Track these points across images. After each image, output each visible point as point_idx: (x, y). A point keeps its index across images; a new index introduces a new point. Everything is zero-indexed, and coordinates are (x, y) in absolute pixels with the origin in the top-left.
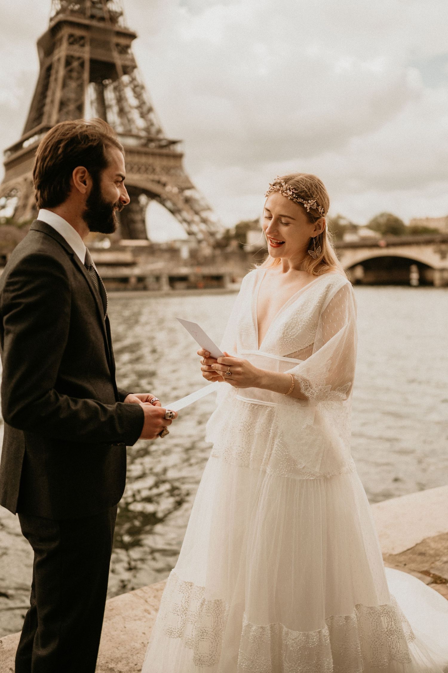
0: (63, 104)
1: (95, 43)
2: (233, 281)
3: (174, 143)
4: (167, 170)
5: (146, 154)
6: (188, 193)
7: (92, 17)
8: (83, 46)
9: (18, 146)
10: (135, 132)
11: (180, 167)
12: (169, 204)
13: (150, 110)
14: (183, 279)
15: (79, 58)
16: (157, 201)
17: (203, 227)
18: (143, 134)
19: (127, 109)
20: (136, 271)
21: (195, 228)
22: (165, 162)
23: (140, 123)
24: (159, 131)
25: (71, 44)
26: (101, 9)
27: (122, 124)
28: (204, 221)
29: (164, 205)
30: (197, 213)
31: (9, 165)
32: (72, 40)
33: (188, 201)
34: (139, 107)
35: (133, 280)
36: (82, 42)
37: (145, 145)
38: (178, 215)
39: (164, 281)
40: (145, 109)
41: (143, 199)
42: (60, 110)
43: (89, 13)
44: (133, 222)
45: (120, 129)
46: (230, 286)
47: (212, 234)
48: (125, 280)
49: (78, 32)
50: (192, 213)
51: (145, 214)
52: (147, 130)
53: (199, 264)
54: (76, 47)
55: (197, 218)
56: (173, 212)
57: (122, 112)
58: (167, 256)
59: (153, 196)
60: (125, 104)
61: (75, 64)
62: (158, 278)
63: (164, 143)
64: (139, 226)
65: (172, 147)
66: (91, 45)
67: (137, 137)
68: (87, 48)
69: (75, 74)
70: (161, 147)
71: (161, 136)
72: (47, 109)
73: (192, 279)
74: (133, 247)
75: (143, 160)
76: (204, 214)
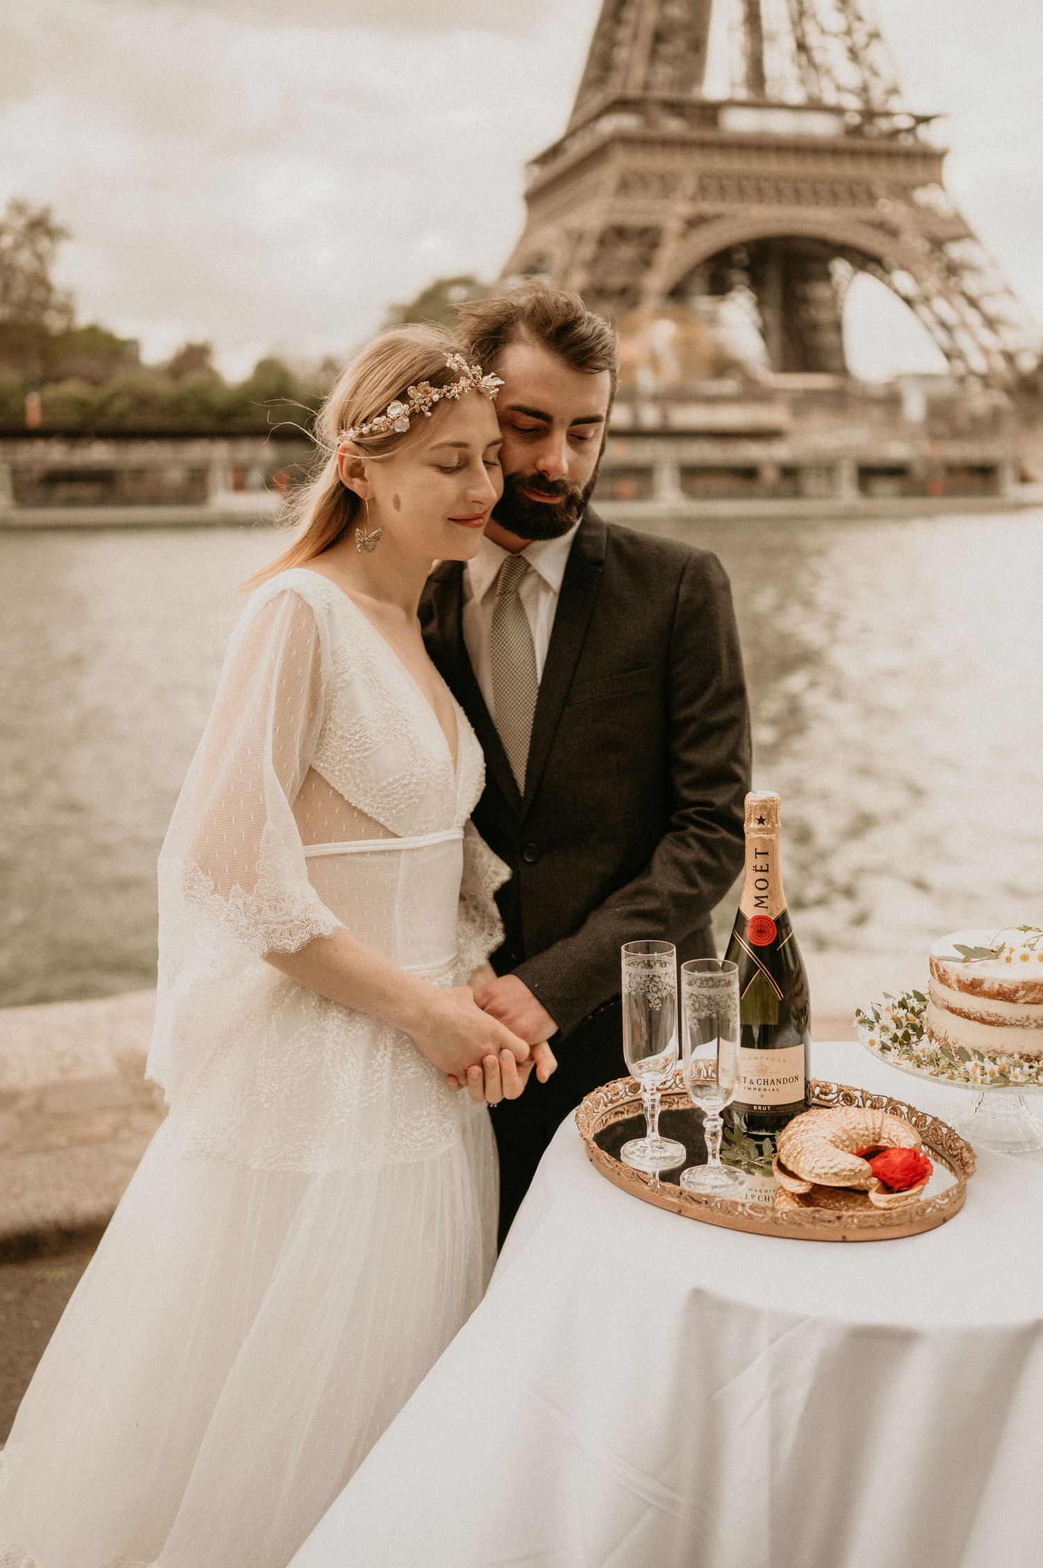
0: (659, 37)
2: (1024, 479)
3: (924, 120)
4: (903, 192)
5: (854, 153)
6: (955, 251)
9: (555, 151)
10: (830, 98)
11: (940, 184)
12: (902, 280)
13: (875, 36)
14: (896, 471)
16: (873, 273)
17: (987, 338)
18: (852, 103)
19: (813, 39)
20: (780, 452)
21: (964, 341)
22: (901, 172)
23: (849, 74)
24: (894, 91)
27: (803, 81)
28: (991, 323)
29: (890, 284)
30: (973, 303)
31: (534, 197)
33: (952, 270)
34: (848, 32)
35: (770, 475)
37: (854, 131)
38: (923, 310)
39: (847, 475)
40: (860, 38)
41: (840, 268)
42: (653, 56)
44: (814, 327)
45: (795, 95)
46: (1012, 490)
47: (1009, 357)
48: (749, 473)
50: (961, 303)
51: (841, 308)
52: (864, 90)
53: (957, 434)
55: (973, 317)
56: (908, 301)
57: (802, 47)
58: (877, 413)
59: (865, 260)
60: (810, 27)
62: (828, 469)
63: (904, 122)
64: (828, 338)
65: (923, 131)
67: (838, 111)
70: (895, 133)
71: (895, 104)
72: (622, 54)
73: (919, 470)
74: (794, 391)
75: (847, 169)
76: (991, 307)
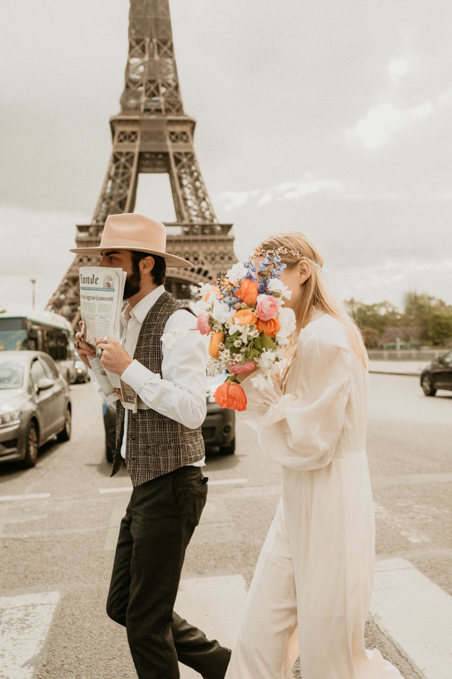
1: (148, 136)
7: (147, 110)
8: (133, 141)
15: (127, 154)
25: (121, 141)
26: (157, 101)
32: (122, 137)
36: (133, 137)
43: (142, 108)
49: (129, 129)
54: (126, 143)
61: (123, 160)
66: (141, 139)
68: (138, 143)
69: (121, 170)
